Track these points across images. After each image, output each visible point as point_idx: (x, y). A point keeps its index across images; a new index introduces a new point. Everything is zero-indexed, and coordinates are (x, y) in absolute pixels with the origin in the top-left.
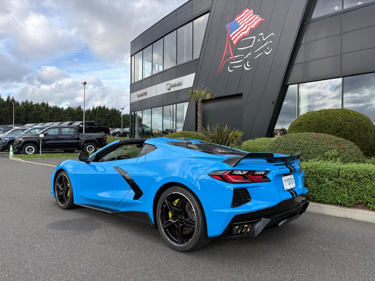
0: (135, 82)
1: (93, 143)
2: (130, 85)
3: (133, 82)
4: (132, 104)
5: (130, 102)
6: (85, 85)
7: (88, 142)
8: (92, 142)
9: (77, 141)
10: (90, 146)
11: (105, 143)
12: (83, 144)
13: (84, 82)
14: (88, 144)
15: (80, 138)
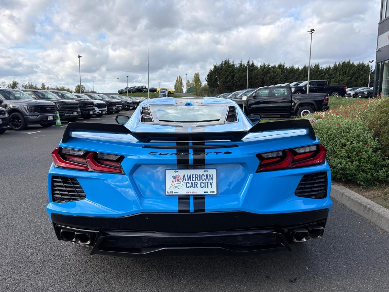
0: (387, 16)
1: (310, 106)
2: (379, 24)
3: (384, 18)
4: (380, 51)
5: (377, 49)
6: (313, 32)
7: (303, 106)
8: (308, 106)
9: (289, 104)
10: (305, 110)
11: (326, 106)
12: (297, 108)
13: (311, 30)
14: (303, 108)
15: (293, 101)
